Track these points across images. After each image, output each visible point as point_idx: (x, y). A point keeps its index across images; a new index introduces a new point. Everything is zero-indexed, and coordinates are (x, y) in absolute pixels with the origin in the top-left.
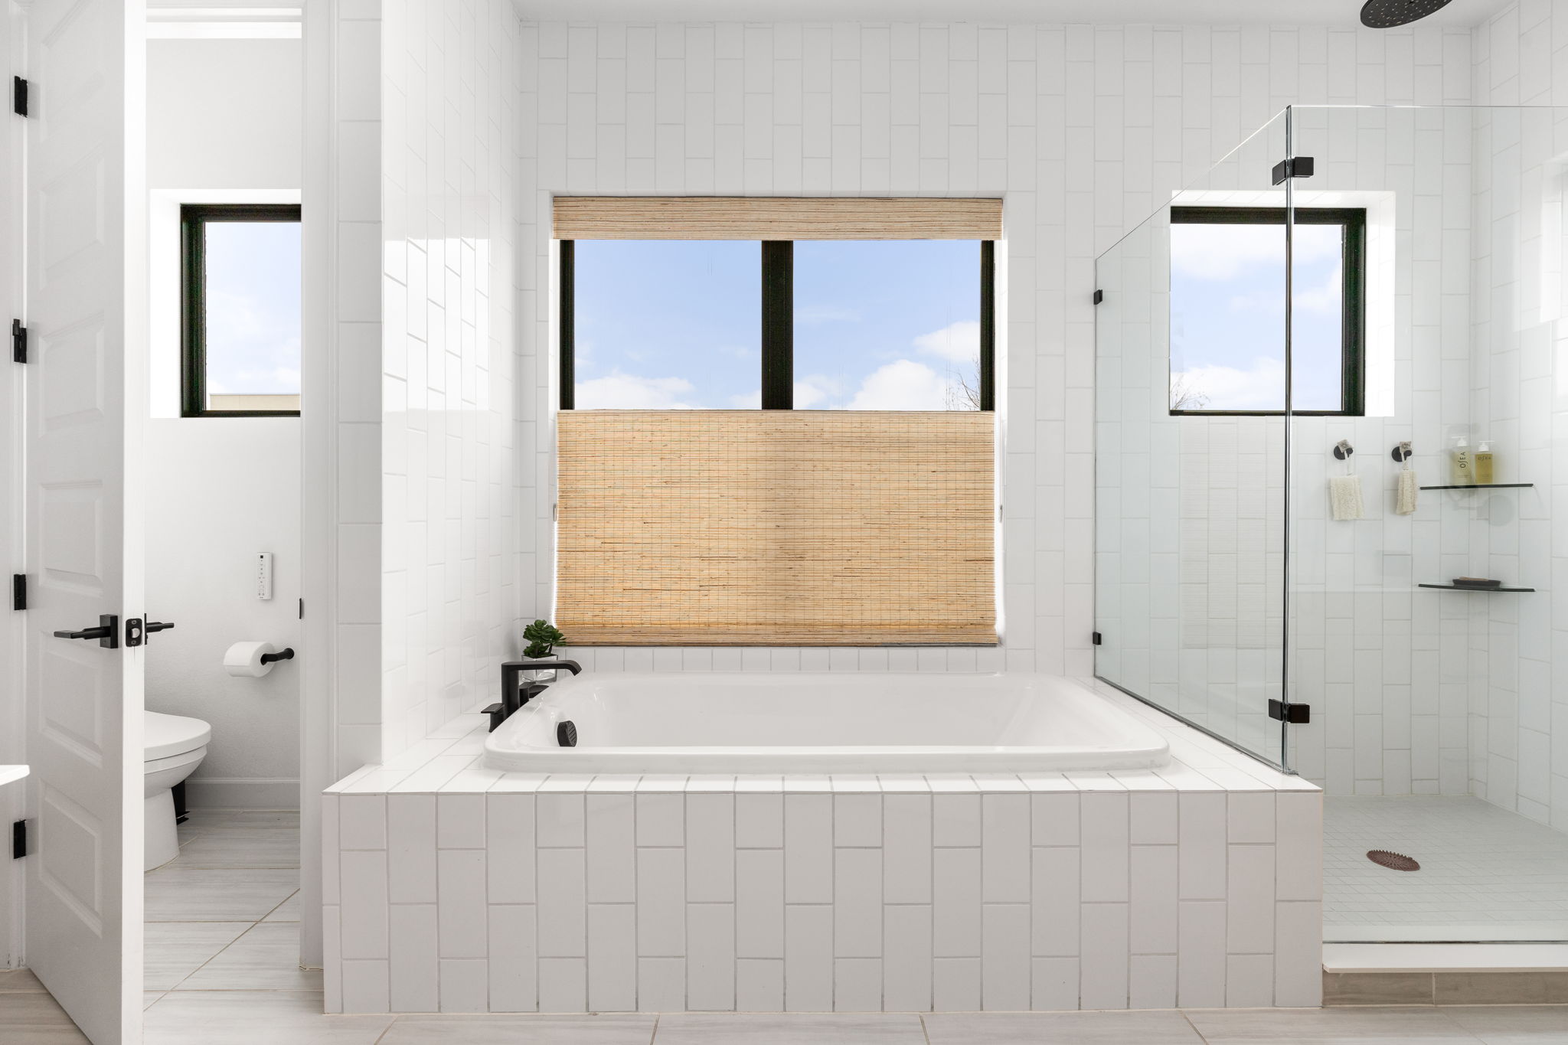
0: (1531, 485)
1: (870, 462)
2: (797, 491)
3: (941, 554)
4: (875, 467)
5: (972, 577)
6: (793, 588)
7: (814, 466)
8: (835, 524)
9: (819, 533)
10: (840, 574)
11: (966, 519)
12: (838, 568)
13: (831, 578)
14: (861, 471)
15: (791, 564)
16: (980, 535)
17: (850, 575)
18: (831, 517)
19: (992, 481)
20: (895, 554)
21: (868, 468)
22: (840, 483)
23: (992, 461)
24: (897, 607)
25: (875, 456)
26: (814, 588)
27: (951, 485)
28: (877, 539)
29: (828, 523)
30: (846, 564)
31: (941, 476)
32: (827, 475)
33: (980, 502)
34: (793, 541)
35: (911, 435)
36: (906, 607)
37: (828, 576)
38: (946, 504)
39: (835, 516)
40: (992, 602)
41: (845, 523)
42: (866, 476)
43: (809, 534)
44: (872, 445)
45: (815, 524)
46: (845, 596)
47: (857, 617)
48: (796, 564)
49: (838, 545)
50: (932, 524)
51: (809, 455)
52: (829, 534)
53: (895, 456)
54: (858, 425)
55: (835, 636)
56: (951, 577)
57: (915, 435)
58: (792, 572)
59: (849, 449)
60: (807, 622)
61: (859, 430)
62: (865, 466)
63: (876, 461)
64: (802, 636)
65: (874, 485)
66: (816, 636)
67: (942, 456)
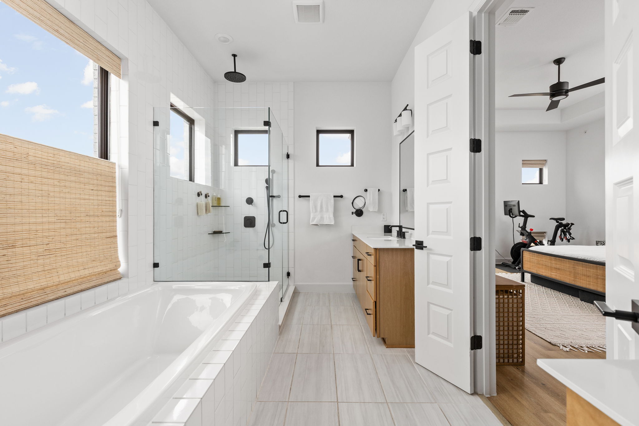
0: (229, 206)
1: (60, 181)
2: (8, 197)
3: (96, 235)
4: (62, 184)
5: (109, 246)
6: (7, 270)
7: (23, 179)
8: (38, 220)
9: (26, 227)
10: (42, 254)
11: (106, 216)
12: (41, 250)
13: (36, 258)
14: (54, 186)
15: (5, 252)
16: (112, 224)
17: (49, 254)
18: (34, 215)
19: (115, 197)
20: (74, 237)
21: (58, 184)
22: (40, 192)
23: (115, 187)
24: (77, 269)
25: (62, 177)
26: (24, 267)
27: (100, 198)
28: (64, 229)
29: (33, 220)
30: (45, 247)
31: (95, 192)
32: (32, 186)
33: (111, 207)
34: (6, 234)
35: (81, 167)
36: (82, 268)
37: (33, 257)
38: (98, 208)
39: (38, 215)
40: (117, 258)
41: (45, 220)
42: (57, 189)
43: (18, 228)
44: (61, 170)
45: (24, 221)
46: (46, 268)
47: (56, 280)
48: (9, 252)
49: (40, 234)
50: (92, 219)
51: (18, 170)
52: (33, 227)
53: (73, 178)
54: (52, 155)
55: (43, 297)
56: (101, 247)
57: (83, 168)
58: (6, 258)
59: (46, 170)
60: (22, 292)
61: (53, 159)
62: (56, 183)
63: (63, 180)
64: (19, 304)
65: (62, 195)
66: (30, 301)
67: (95, 182)
